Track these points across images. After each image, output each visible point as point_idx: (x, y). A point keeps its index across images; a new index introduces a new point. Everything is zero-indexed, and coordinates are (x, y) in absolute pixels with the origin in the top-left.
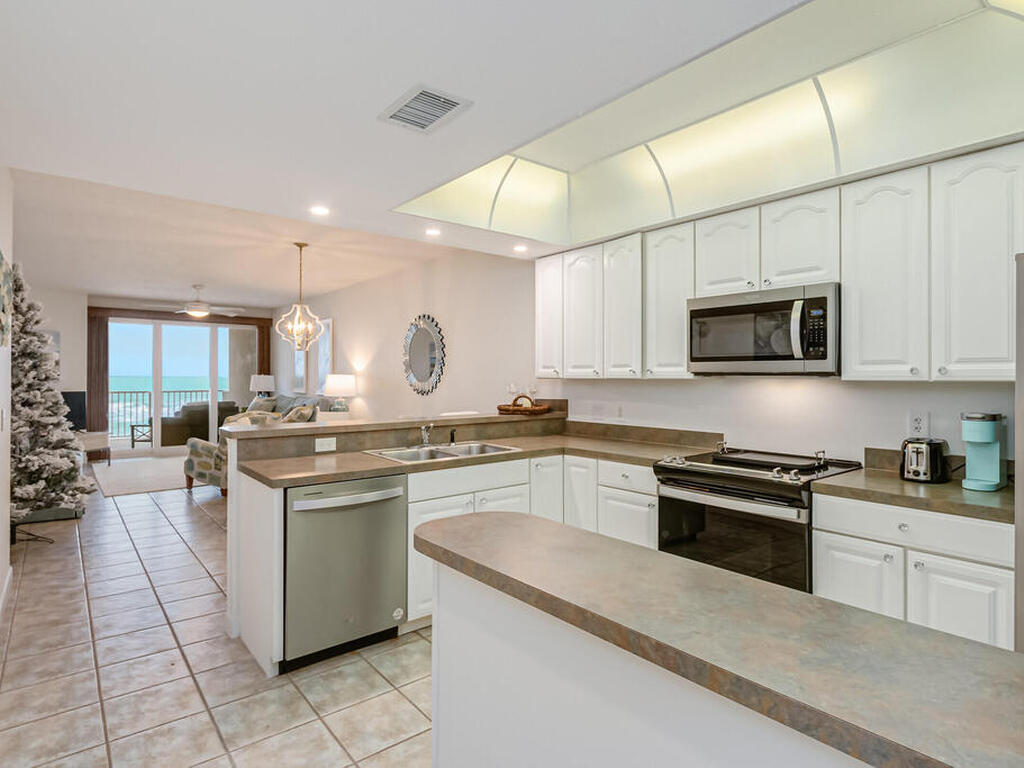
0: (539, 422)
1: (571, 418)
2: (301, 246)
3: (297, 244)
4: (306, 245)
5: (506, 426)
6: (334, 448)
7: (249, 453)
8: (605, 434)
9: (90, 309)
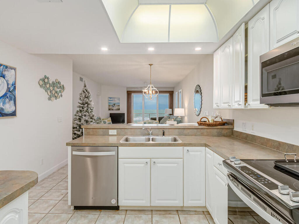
0: (215, 130)
1: (235, 129)
2: (151, 65)
3: (149, 65)
4: (152, 65)
5: (195, 130)
6: (116, 134)
7: (88, 133)
8: (246, 138)
9: (127, 91)
